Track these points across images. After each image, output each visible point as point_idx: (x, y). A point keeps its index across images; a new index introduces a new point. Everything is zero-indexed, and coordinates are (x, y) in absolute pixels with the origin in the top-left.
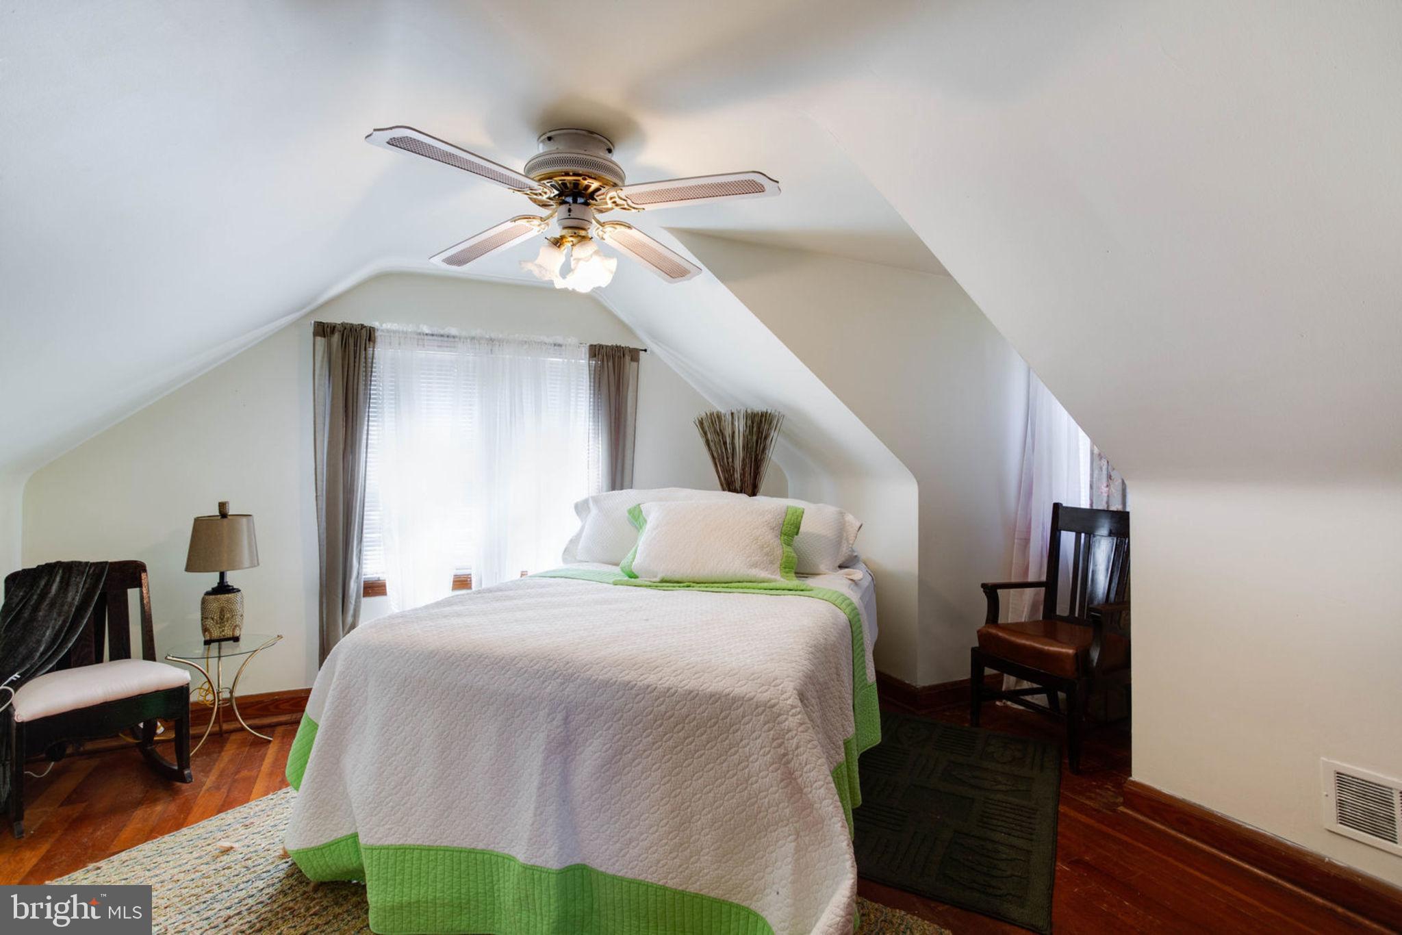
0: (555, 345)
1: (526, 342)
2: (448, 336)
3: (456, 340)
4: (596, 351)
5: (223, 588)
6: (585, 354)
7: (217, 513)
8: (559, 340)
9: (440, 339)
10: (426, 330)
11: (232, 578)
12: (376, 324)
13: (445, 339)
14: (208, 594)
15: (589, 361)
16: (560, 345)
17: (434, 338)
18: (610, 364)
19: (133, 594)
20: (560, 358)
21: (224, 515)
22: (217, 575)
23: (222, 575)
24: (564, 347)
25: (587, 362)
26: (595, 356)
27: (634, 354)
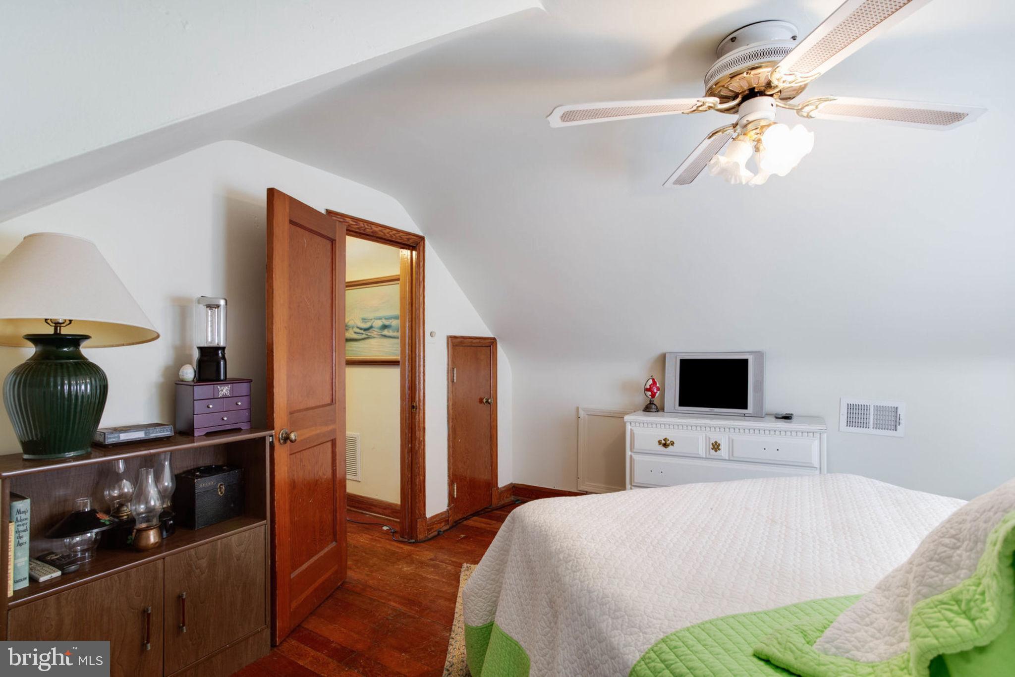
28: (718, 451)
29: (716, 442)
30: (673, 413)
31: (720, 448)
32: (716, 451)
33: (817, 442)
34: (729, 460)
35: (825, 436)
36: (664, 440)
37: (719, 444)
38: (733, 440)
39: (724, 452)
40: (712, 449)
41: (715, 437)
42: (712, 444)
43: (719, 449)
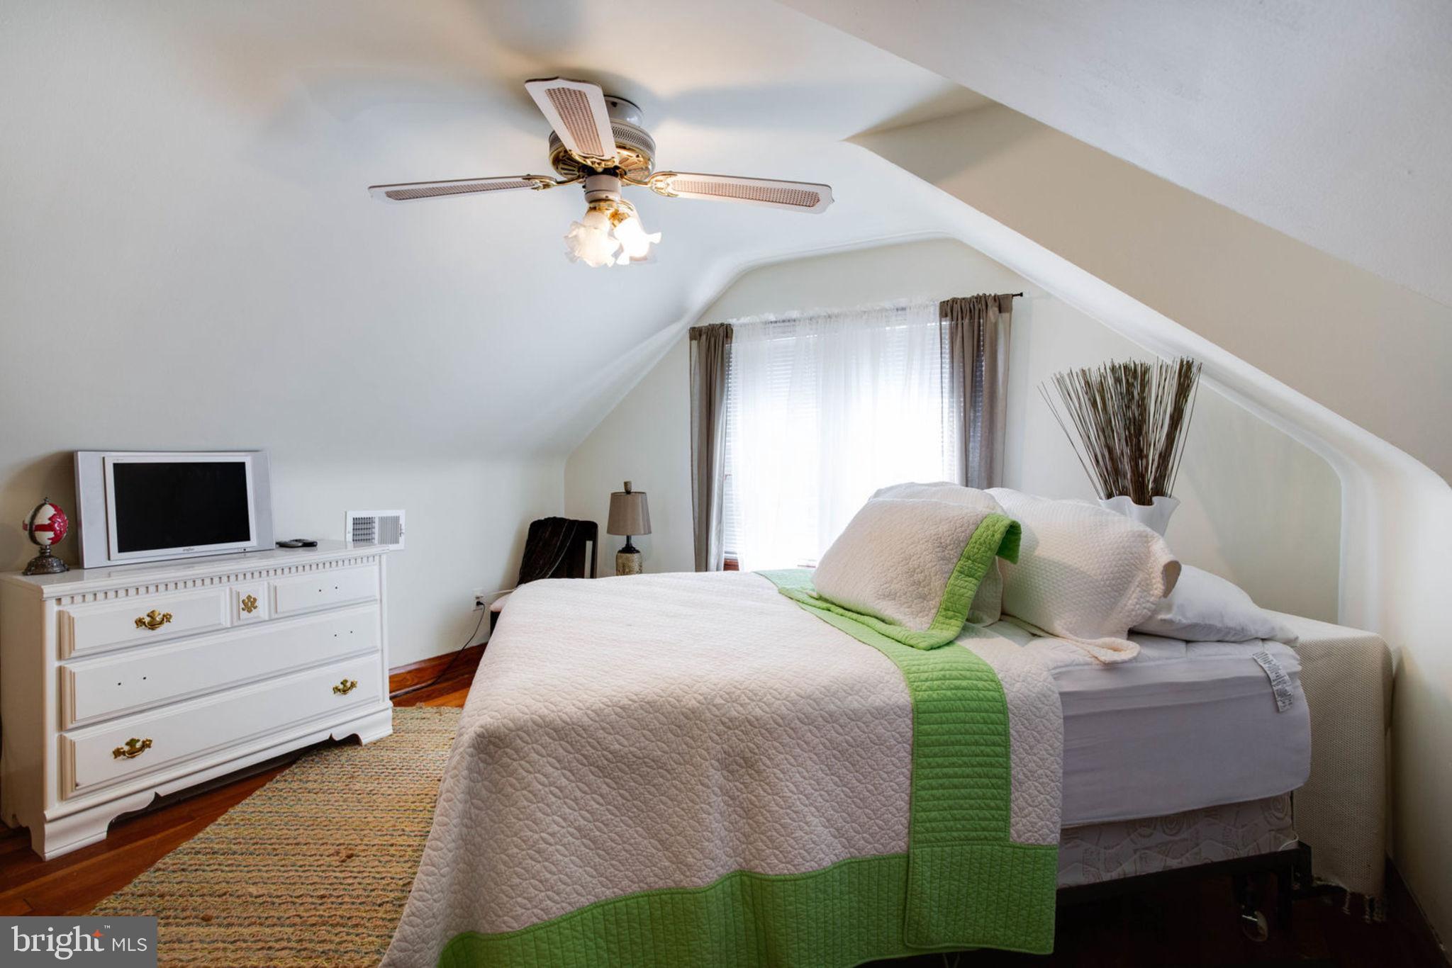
0: (897, 310)
1: (865, 312)
2: (789, 321)
3: (797, 323)
4: (950, 309)
5: (629, 549)
6: (934, 314)
7: (623, 490)
8: (903, 302)
9: (782, 324)
10: (772, 318)
11: (635, 543)
12: (732, 321)
13: (787, 324)
14: (620, 552)
15: (941, 321)
16: (903, 309)
17: (778, 324)
18: (966, 321)
19: (589, 544)
20: (904, 324)
21: (628, 492)
22: (625, 537)
23: (628, 538)
24: (908, 310)
25: (938, 324)
26: (946, 316)
27: (1003, 303)
28: (254, 610)
29: (249, 597)
30: (108, 570)
31: (256, 604)
32: (250, 611)
33: (376, 568)
34: (271, 620)
35: (384, 558)
36: (148, 616)
37: (255, 600)
38: (276, 588)
39: (262, 610)
40: (243, 609)
41: (245, 588)
42: (243, 601)
43: (255, 608)
